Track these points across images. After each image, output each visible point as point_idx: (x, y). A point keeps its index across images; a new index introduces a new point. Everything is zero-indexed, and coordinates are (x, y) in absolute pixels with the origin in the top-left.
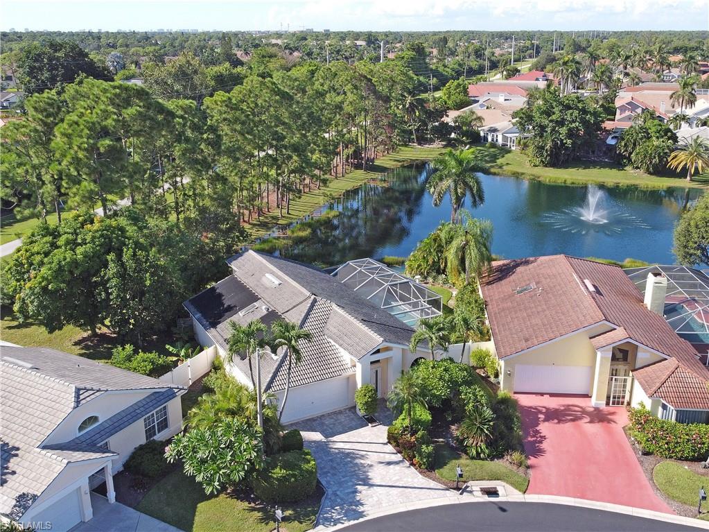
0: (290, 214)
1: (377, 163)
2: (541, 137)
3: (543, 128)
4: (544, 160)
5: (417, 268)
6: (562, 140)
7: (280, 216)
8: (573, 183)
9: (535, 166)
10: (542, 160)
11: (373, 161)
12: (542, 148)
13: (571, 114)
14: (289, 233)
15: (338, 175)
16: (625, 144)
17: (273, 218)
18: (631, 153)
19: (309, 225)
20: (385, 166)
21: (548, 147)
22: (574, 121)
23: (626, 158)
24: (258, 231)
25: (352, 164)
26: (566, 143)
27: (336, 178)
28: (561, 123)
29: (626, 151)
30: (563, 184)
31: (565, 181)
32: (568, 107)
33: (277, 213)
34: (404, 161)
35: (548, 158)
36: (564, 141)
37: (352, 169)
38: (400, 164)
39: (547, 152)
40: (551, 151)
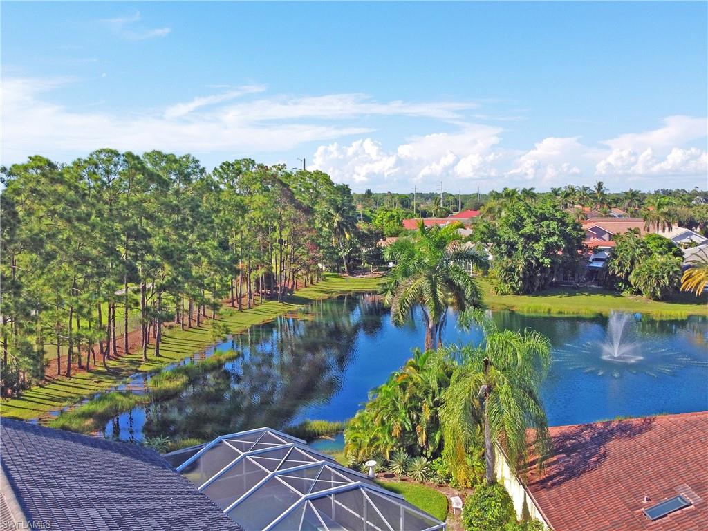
0: (160, 356)
1: (297, 294)
2: (510, 256)
3: (512, 246)
4: (515, 285)
5: (370, 445)
6: (537, 260)
7: (144, 359)
8: (560, 313)
9: (503, 294)
10: (512, 287)
11: (291, 291)
12: (512, 270)
13: (548, 226)
14: (150, 383)
15: (243, 307)
16: (620, 263)
17: (131, 362)
18: (628, 274)
19: (186, 371)
20: (309, 297)
21: (520, 268)
22: (551, 235)
23: (622, 280)
24: (100, 382)
25: (263, 294)
26: (543, 263)
27: (240, 309)
28: (535, 238)
29: (621, 271)
30: (547, 315)
31: (549, 311)
32: (543, 218)
33: (139, 355)
34: (332, 292)
35: (521, 282)
36: (541, 261)
37: (264, 300)
38: (328, 295)
39: (518, 274)
40: (524, 274)
